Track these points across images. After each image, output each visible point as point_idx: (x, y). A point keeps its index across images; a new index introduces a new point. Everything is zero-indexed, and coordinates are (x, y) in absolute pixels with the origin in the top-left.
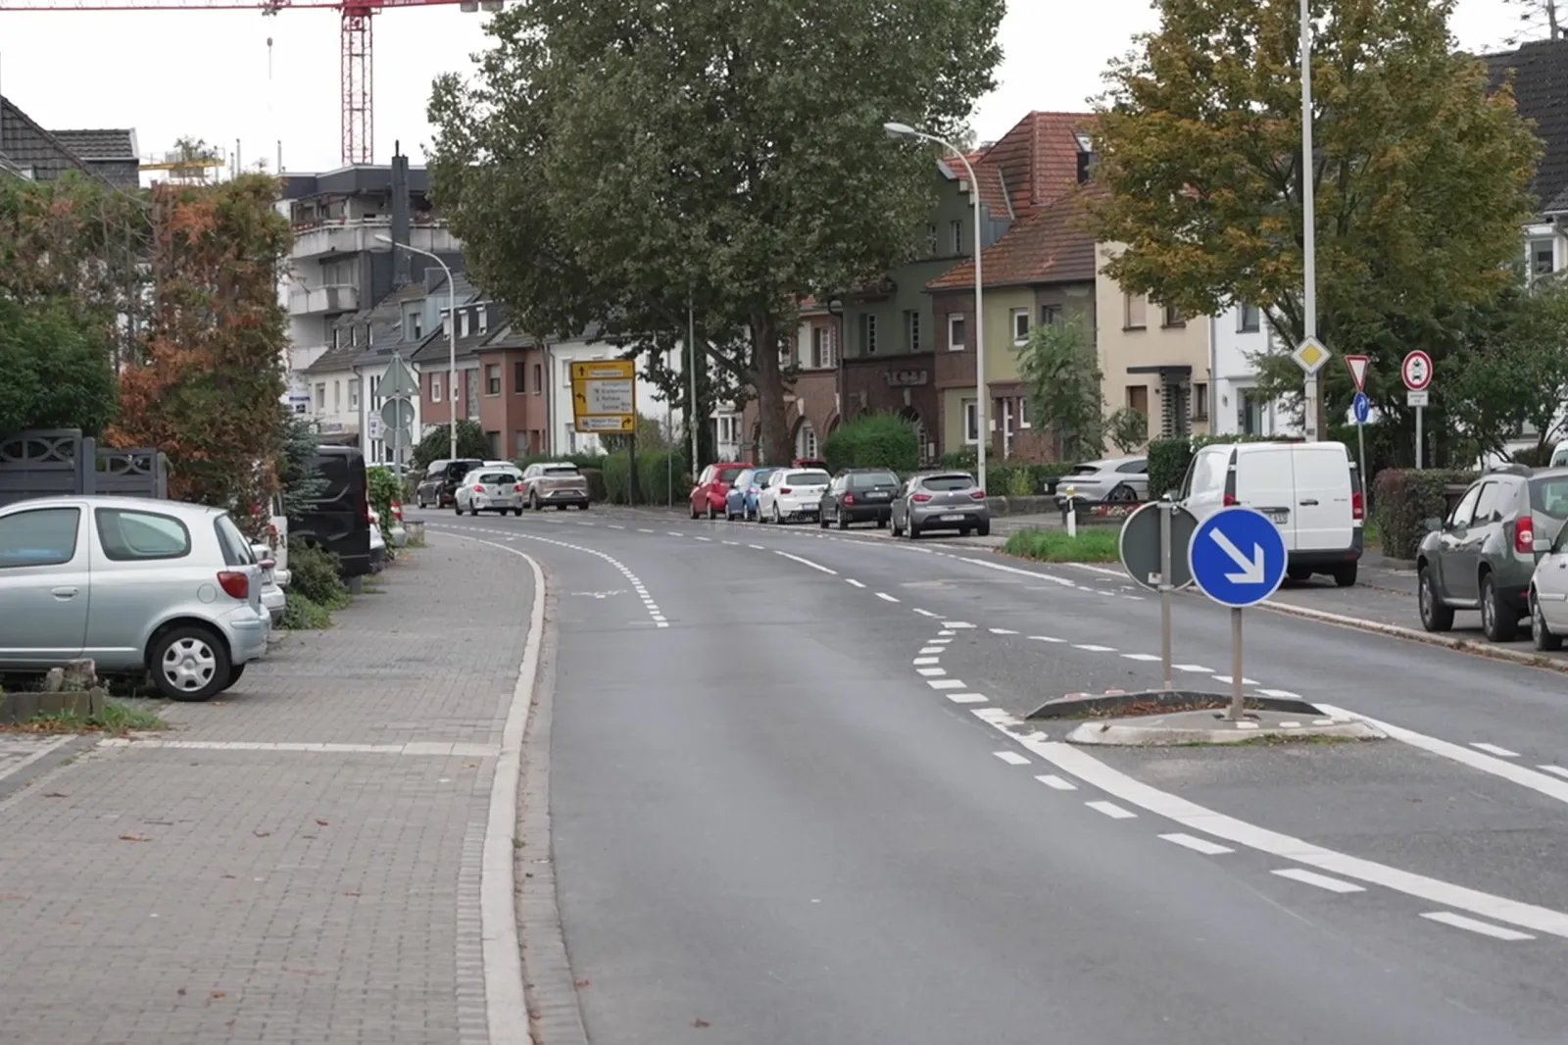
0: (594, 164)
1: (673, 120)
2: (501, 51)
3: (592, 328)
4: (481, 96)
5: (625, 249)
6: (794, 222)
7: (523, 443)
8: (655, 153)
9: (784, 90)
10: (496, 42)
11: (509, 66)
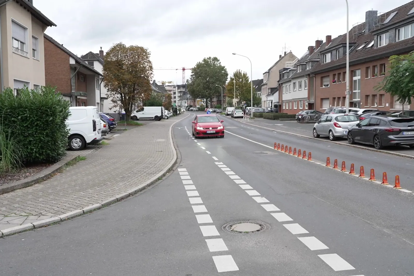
0: (198, 86)
1: (204, 83)
2: (192, 78)
3: (198, 98)
4: (190, 81)
5: (200, 92)
6: (212, 91)
7: (195, 106)
8: (202, 85)
9: (212, 81)
10: (191, 77)
11: (192, 79)
